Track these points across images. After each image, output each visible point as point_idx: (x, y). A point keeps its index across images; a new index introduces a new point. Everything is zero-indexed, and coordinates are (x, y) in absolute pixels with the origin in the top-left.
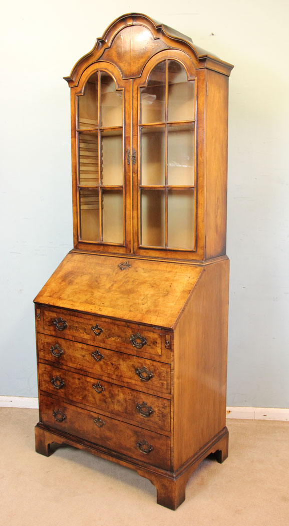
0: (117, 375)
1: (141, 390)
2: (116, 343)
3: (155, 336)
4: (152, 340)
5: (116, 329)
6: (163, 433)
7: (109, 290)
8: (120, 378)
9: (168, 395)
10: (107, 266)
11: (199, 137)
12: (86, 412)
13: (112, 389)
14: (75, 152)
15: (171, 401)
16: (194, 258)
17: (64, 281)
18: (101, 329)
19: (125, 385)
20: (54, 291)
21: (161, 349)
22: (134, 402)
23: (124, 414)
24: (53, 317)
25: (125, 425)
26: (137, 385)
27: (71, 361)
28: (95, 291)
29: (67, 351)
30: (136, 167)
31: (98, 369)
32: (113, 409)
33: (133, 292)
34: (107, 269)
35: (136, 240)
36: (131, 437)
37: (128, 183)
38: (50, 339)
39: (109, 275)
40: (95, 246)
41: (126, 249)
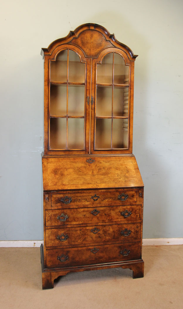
0: (108, 220)
1: (124, 223)
2: (109, 202)
3: (133, 192)
4: (131, 195)
5: (109, 194)
6: (136, 241)
7: (93, 175)
8: (111, 221)
9: (139, 220)
10: (79, 162)
11: (131, 93)
12: (85, 248)
13: (105, 228)
14: (48, 95)
15: (141, 223)
16: (128, 153)
17: (57, 175)
18: (98, 197)
19: (114, 223)
20: (55, 182)
21: (137, 198)
22: (119, 231)
23: (113, 240)
24: (60, 197)
25: (113, 245)
26: (121, 221)
27: (75, 221)
28: (84, 177)
29: (71, 216)
30: (93, 106)
31: (95, 220)
32: (105, 239)
33: (109, 174)
34: (80, 164)
35: (92, 146)
36: (116, 250)
37: (87, 115)
38: (57, 212)
39: (85, 167)
40: (62, 152)
41: (85, 152)
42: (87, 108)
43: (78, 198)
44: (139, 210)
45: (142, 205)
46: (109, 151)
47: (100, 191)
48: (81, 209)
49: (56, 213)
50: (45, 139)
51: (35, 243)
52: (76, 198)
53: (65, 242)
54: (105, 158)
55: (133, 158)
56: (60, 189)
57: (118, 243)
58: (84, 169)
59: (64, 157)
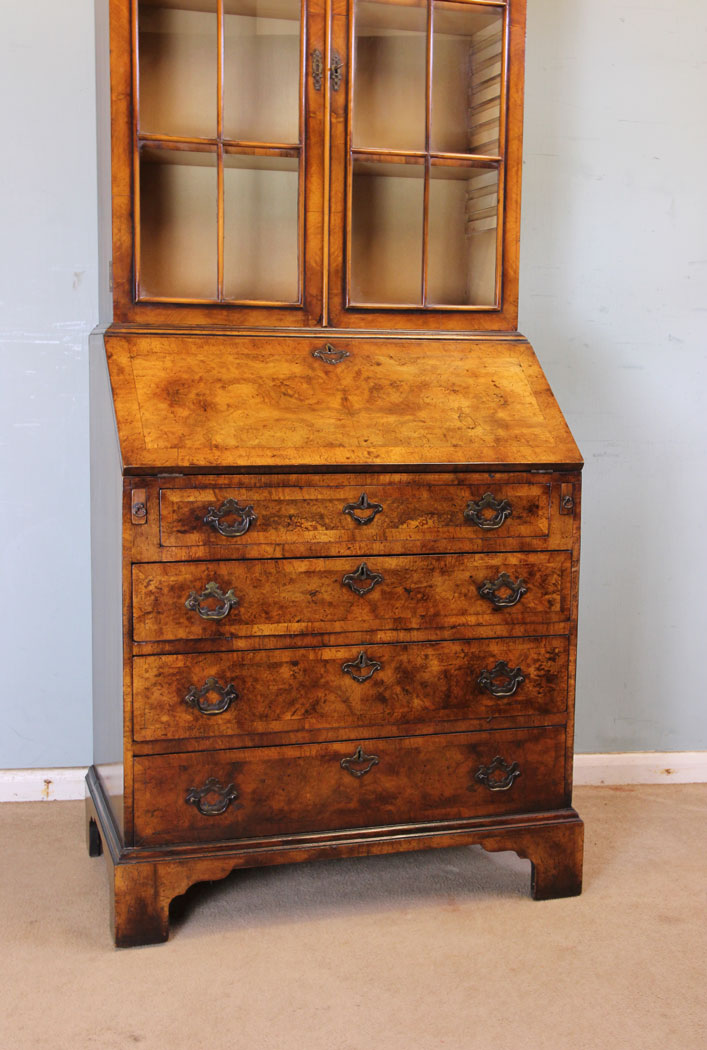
0: (423, 616)
1: (491, 634)
2: (423, 532)
3: (535, 491)
4: (525, 502)
5: (425, 495)
6: (548, 721)
7: (347, 409)
8: (432, 621)
9: (562, 625)
10: (276, 357)
11: (512, 44)
12: (312, 751)
13: (404, 658)
14: (126, 34)
15: (570, 637)
16: (495, 327)
17: (180, 406)
18: (376, 506)
19: (447, 634)
20: (173, 433)
21: (549, 519)
22: (472, 672)
23: (442, 713)
24: (200, 504)
25: (441, 740)
26: (479, 625)
27: (269, 619)
28: (308, 417)
29: (252, 595)
30: (341, 99)
31: (361, 617)
32: (406, 709)
33: (419, 408)
34: (286, 365)
35: (337, 290)
36: (458, 765)
37: (314, 139)
38: (186, 573)
39: (309, 380)
40: (197, 312)
41: (305, 315)
42: (313, 106)
43: (283, 511)
44: (561, 576)
45: (575, 554)
46: (413, 317)
47: (386, 478)
48: (296, 563)
49: (181, 578)
50: (116, 248)
51: (48, 782)
52: (273, 508)
53: (220, 722)
54: (396, 344)
55: (522, 348)
56: (202, 463)
57: (464, 728)
58: (305, 386)
59: (208, 335)
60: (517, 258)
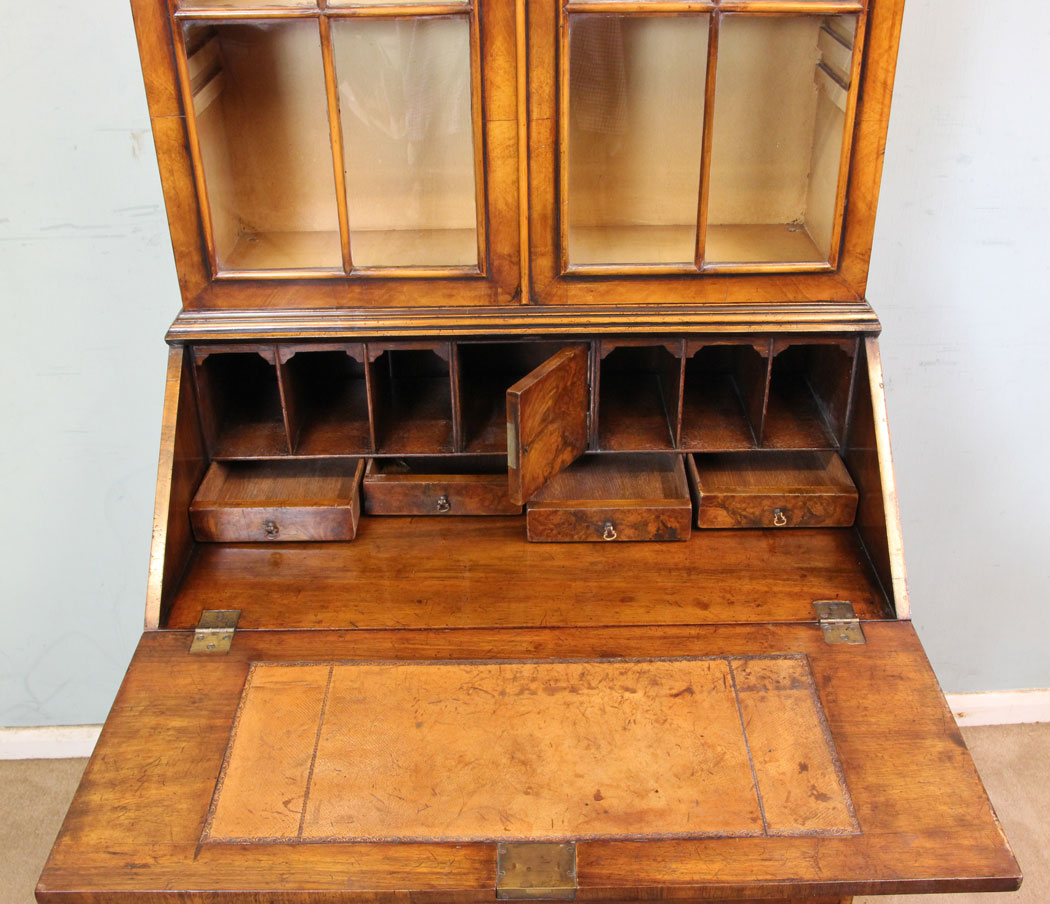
16: (825, 295)
35: (545, 244)
41: (491, 288)
46: (675, 285)
50: (172, 201)
60: (876, 183)
